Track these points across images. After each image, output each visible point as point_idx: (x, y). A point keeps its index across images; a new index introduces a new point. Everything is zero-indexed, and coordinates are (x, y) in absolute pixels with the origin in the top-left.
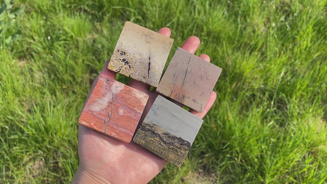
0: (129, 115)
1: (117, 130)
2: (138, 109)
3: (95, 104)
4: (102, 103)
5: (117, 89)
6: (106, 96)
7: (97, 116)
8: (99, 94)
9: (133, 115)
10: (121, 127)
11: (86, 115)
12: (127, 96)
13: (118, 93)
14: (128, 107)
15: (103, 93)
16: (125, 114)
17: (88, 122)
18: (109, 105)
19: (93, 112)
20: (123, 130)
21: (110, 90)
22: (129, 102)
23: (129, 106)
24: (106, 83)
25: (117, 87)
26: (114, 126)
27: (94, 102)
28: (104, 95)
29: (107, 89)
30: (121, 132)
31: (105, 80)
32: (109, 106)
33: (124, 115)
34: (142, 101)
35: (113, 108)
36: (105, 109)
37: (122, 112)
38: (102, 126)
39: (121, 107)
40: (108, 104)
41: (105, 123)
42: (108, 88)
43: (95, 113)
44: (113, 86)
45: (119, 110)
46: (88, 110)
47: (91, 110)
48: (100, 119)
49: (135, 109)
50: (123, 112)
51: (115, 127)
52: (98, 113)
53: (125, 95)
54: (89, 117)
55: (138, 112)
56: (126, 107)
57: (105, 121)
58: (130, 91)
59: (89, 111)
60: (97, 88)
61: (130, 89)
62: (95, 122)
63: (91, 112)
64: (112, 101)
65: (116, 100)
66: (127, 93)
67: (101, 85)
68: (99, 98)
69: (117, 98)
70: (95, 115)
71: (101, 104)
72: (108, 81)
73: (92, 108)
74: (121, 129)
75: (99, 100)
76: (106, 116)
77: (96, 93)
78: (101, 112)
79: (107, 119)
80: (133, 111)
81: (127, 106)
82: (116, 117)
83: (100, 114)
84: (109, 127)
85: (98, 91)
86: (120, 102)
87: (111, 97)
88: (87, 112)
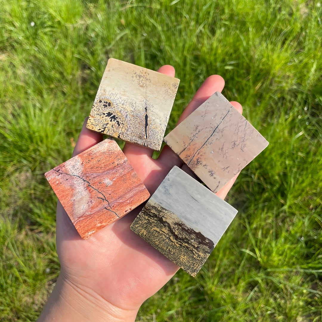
0: (118, 175)
1: (126, 201)
2: (119, 160)
3: (76, 206)
4: (81, 197)
5: (76, 168)
6: (76, 186)
7: (92, 213)
8: (67, 193)
9: (122, 170)
10: (126, 194)
11: (82, 225)
12: (94, 162)
13: (82, 169)
14: (108, 170)
15: (69, 187)
16: (114, 179)
17: (91, 229)
18: (89, 190)
19: (85, 215)
20: (131, 194)
21: (72, 177)
22: (103, 165)
23: (107, 168)
24: (60, 176)
25: (74, 166)
26: (119, 202)
27: (73, 205)
28: (72, 188)
29: (67, 179)
30: (132, 197)
31: (54, 174)
32: (90, 192)
33: (115, 181)
34: (112, 149)
35: (96, 189)
36: (91, 198)
37: (109, 181)
38: (109, 214)
39: (102, 178)
40: (87, 191)
41: (108, 208)
42: (68, 177)
43: (87, 213)
44: (70, 170)
45: (103, 183)
46: (77, 219)
47: (80, 216)
48: (99, 212)
49: (116, 163)
50: (110, 180)
51: (121, 201)
52: (90, 210)
53: (91, 163)
54: (87, 223)
55: (123, 162)
56: (106, 172)
57: (105, 208)
58: (89, 155)
59: (79, 218)
60: (58, 190)
61: (87, 152)
62: (98, 219)
63: (82, 217)
64: (86, 184)
65: (90, 178)
66: (90, 160)
67: (57, 182)
68: (72, 195)
69: (87, 175)
70: (90, 215)
71: (82, 199)
72: (59, 171)
73: (79, 212)
74: (128, 196)
75: (74, 198)
76: (100, 203)
77: (63, 196)
78: (91, 205)
79: (105, 204)
80: (118, 167)
81: (106, 170)
82: (110, 192)
83: (92, 208)
84: (116, 207)
85: (63, 191)
86: (95, 175)
87: (81, 181)
88: (79, 221)
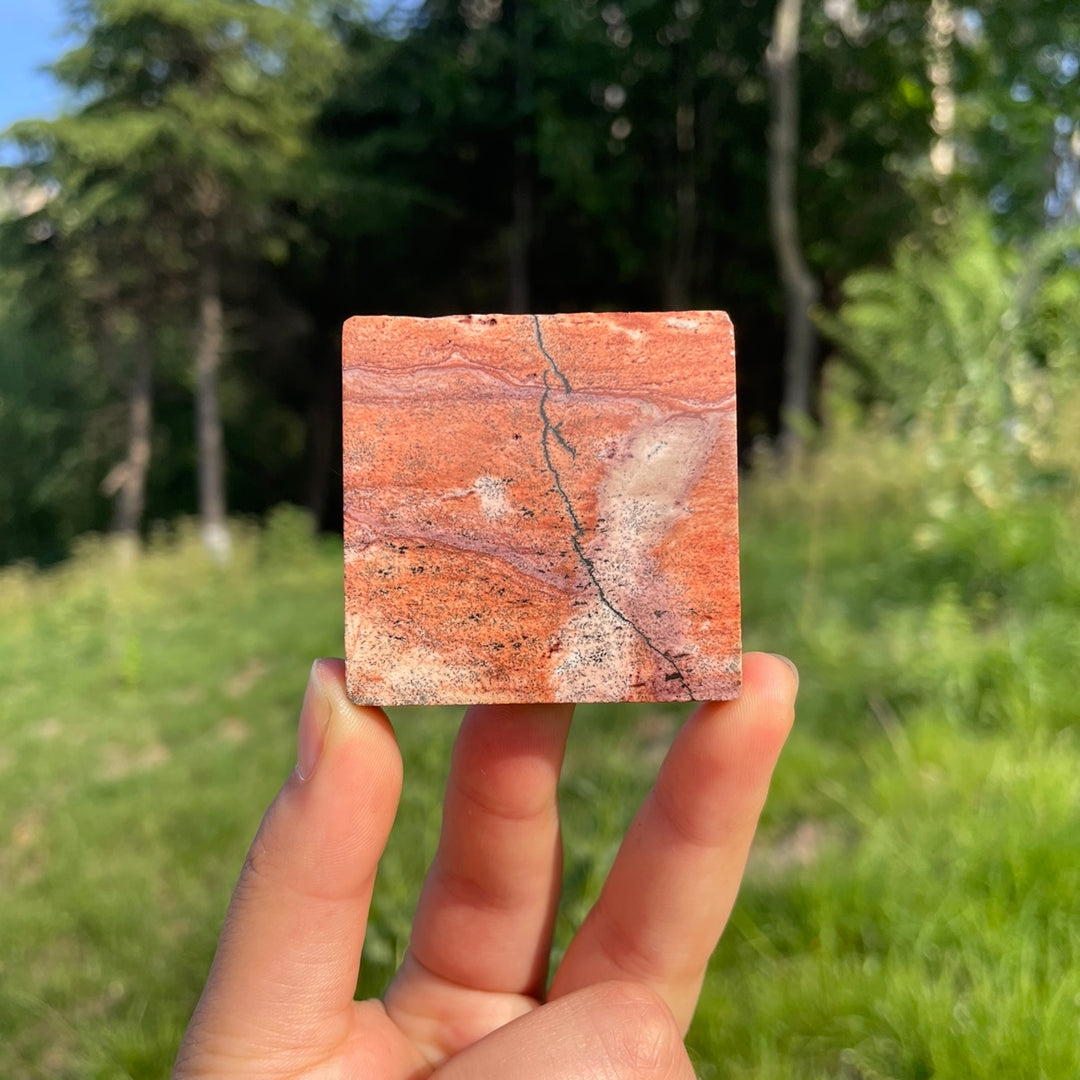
0: (432, 503)
1: (465, 366)
2: (384, 566)
3: (683, 472)
4: (643, 501)
5: (593, 645)
6: (637, 564)
7: (635, 403)
8: (690, 555)
9: (402, 513)
10: (446, 397)
11: (702, 379)
12: (502, 624)
13: (567, 623)
14: (460, 552)
15: (670, 573)
16: (459, 492)
17: (674, 339)
18: (591, 508)
19: (669, 414)
20: (425, 381)
21: (632, 614)
22: (470, 588)
23: (459, 561)
24: (679, 649)
25: (598, 658)
26: (498, 382)
27: (693, 488)
28: (657, 561)
29: (658, 614)
30: (432, 366)
31: (697, 672)
32: (592, 500)
33: (460, 483)
34: (384, 639)
35: (558, 498)
36: (602, 471)
37: (485, 499)
38: (569, 355)
39: (507, 529)
40: (602, 510)
41: (559, 381)
42: (650, 624)
43: (656, 413)
44: (625, 649)
45: (514, 505)
46: (711, 417)
47: (691, 422)
48: (606, 392)
49: (404, 563)
50: (477, 502)
51: (487, 379)
52: (634, 422)
53: (515, 626)
54: (677, 373)
55: (373, 548)
56: (476, 546)
57: (569, 390)
58: (500, 673)
59: (697, 415)
60: (719, 587)
61: (502, 690)
62: (627, 361)
63: (686, 413)
64: (588, 546)
65: (558, 562)
66: (508, 645)
67: (705, 626)
68: (674, 528)
69: (561, 583)
70: (649, 398)
71: (645, 490)
72: (671, 671)
73: (686, 440)
74: (443, 382)
75: (672, 511)
76: (578, 425)
77: (713, 549)
78: (621, 438)
79: (559, 408)
80: (410, 539)
81: (469, 557)
82: (512, 445)
83: (622, 423)
84: (524, 367)
85: (704, 570)
86: (530, 562)
87: (605, 572)
88: (705, 400)
